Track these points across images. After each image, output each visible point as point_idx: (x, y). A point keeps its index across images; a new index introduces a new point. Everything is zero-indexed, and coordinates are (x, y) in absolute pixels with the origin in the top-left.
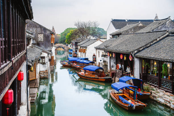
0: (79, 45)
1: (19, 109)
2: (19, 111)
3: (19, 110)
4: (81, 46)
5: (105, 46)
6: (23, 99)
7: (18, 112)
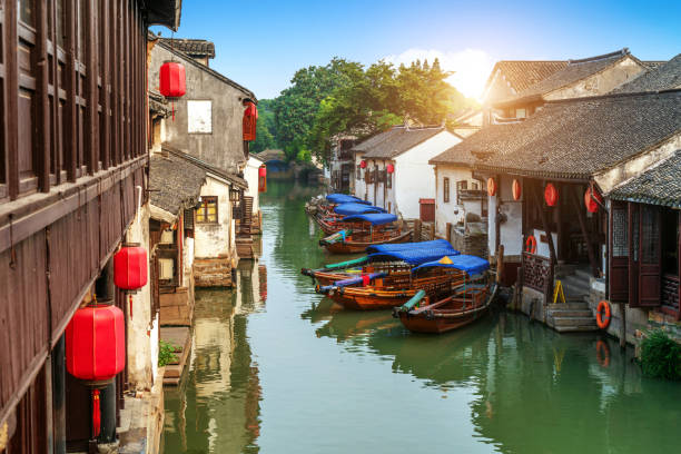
0: (360, 152)
1: (121, 404)
2: (122, 412)
3: (123, 408)
4: (369, 155)
5: (472, 153)
6: (134, 363)
7: (118, 418)
